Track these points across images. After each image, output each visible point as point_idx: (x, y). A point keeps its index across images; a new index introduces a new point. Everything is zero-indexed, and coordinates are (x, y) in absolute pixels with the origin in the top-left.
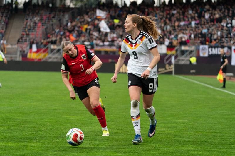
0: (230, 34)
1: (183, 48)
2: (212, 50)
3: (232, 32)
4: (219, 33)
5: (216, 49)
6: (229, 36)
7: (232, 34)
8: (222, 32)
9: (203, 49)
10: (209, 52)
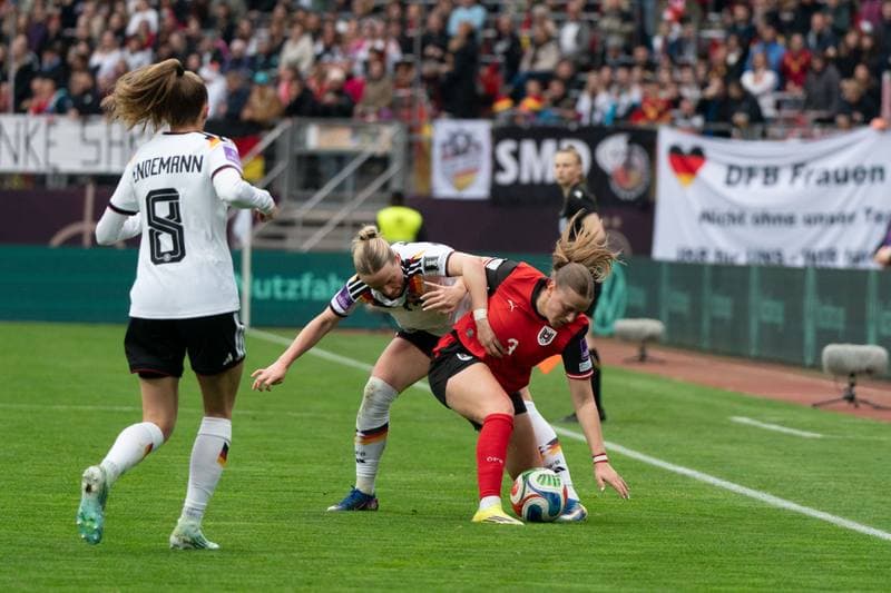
0: (646, 41)
1: (316, 138)
2: (516, 155)
3: (663, 28)
4: (569, 33)
5: (549, 146)
6: (640, 53)
7: (658, 43)
8: (592, 24)
9: (457, 150)
10: (497, 167)
